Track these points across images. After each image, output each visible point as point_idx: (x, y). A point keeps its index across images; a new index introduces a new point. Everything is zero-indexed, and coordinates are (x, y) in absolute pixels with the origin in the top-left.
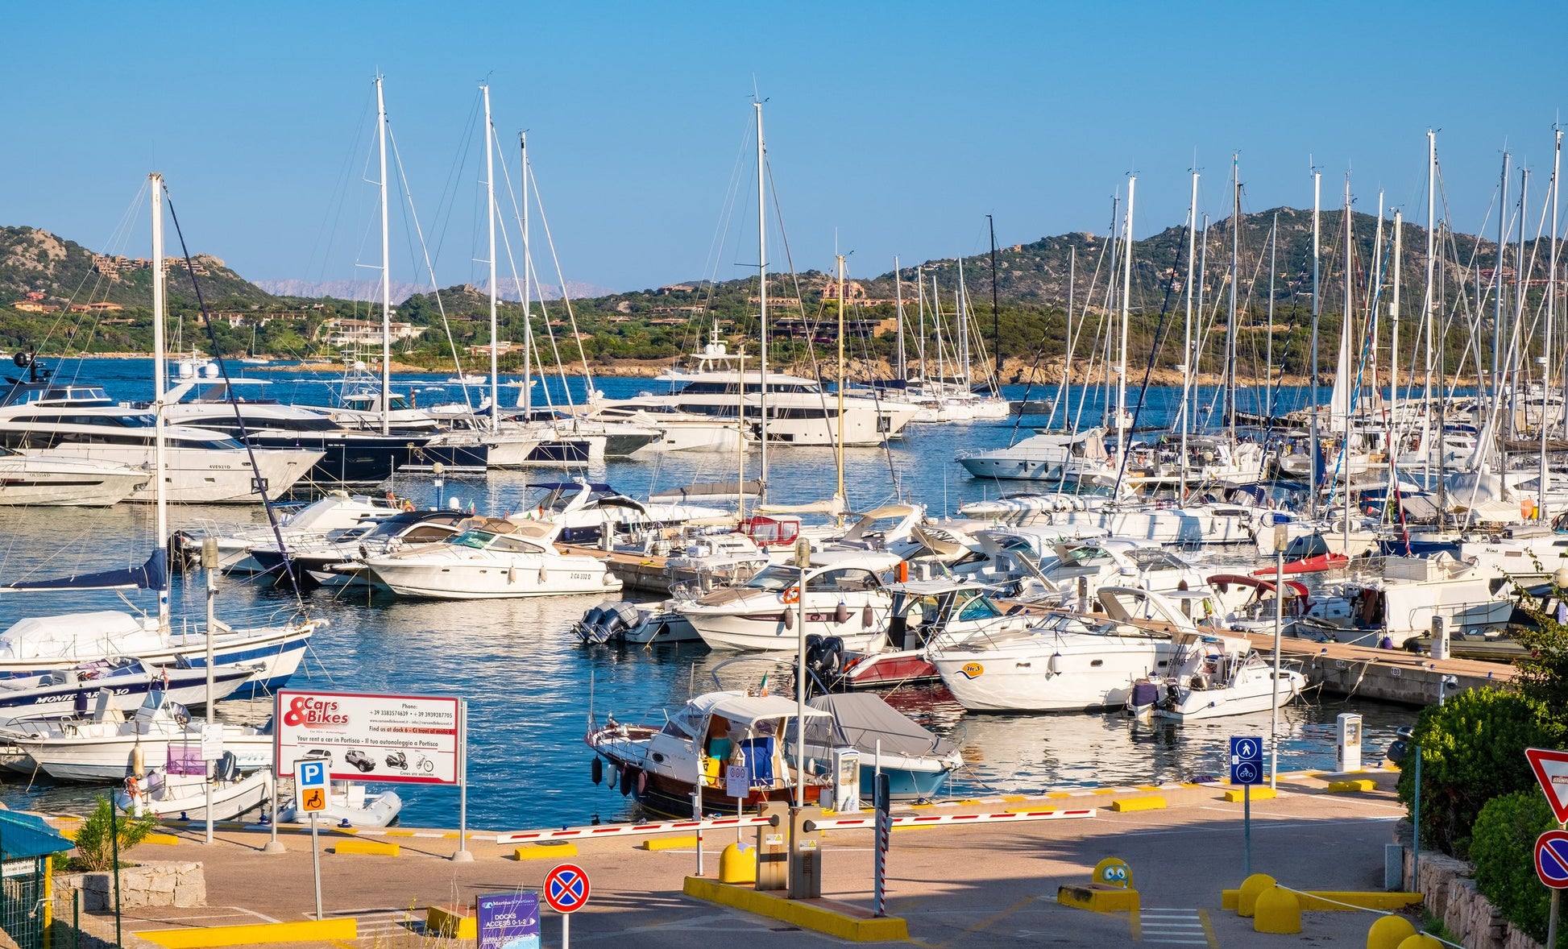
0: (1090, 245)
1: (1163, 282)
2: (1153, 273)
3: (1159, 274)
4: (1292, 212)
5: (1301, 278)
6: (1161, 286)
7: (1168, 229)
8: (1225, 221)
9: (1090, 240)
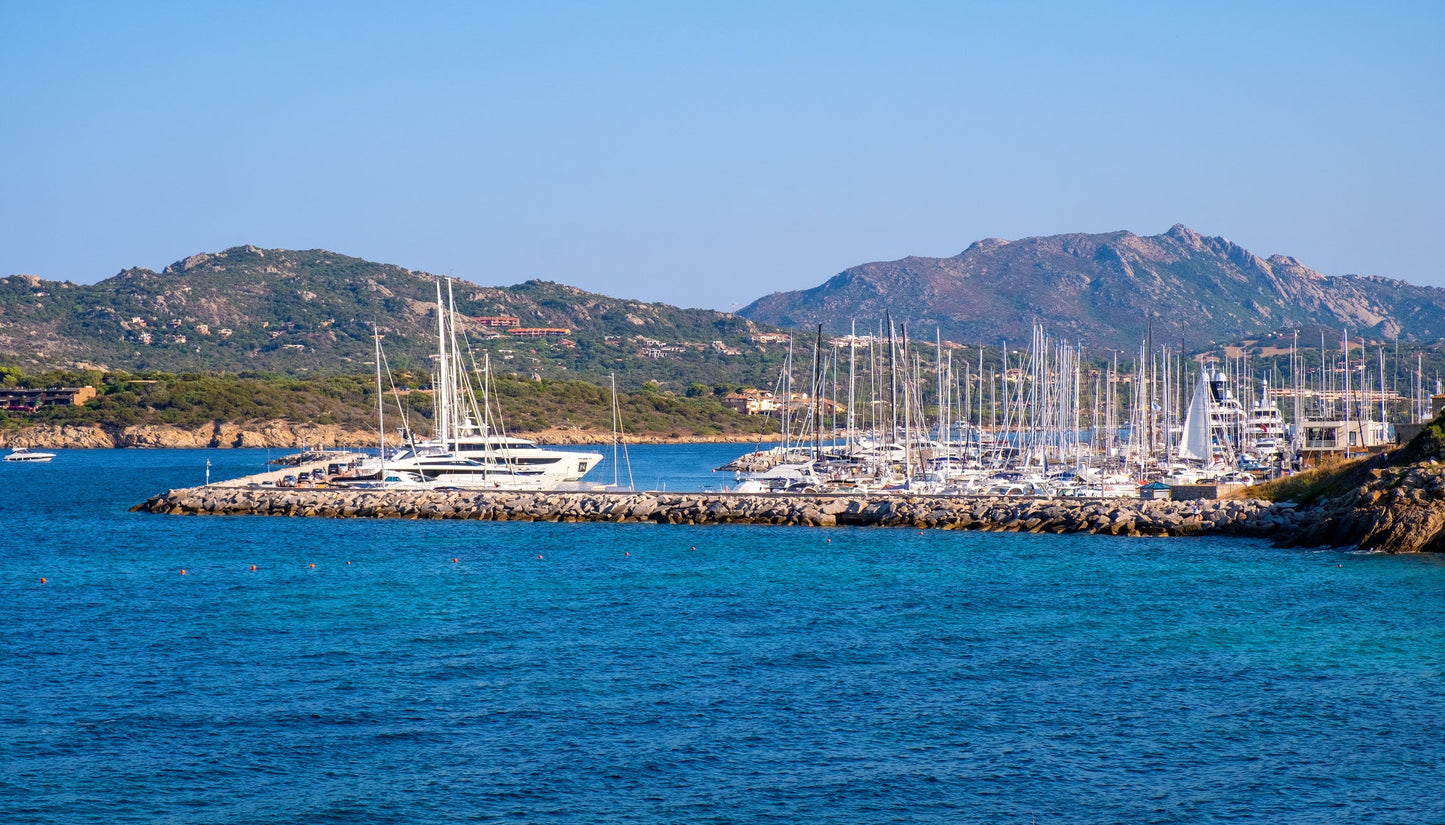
0: (36, 290)
1: (129, 333)
2: (117, 322)
3: (124, 324)
4: (259, 251)
5: (285, 328)
6: (127, 338)
7: (123, 271)
8: (184, 261)
9: (35, 284)
